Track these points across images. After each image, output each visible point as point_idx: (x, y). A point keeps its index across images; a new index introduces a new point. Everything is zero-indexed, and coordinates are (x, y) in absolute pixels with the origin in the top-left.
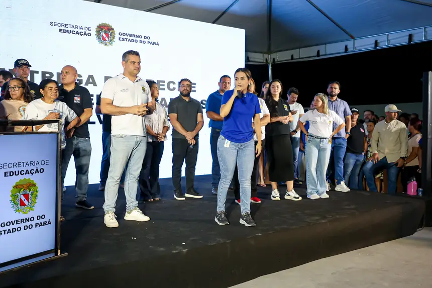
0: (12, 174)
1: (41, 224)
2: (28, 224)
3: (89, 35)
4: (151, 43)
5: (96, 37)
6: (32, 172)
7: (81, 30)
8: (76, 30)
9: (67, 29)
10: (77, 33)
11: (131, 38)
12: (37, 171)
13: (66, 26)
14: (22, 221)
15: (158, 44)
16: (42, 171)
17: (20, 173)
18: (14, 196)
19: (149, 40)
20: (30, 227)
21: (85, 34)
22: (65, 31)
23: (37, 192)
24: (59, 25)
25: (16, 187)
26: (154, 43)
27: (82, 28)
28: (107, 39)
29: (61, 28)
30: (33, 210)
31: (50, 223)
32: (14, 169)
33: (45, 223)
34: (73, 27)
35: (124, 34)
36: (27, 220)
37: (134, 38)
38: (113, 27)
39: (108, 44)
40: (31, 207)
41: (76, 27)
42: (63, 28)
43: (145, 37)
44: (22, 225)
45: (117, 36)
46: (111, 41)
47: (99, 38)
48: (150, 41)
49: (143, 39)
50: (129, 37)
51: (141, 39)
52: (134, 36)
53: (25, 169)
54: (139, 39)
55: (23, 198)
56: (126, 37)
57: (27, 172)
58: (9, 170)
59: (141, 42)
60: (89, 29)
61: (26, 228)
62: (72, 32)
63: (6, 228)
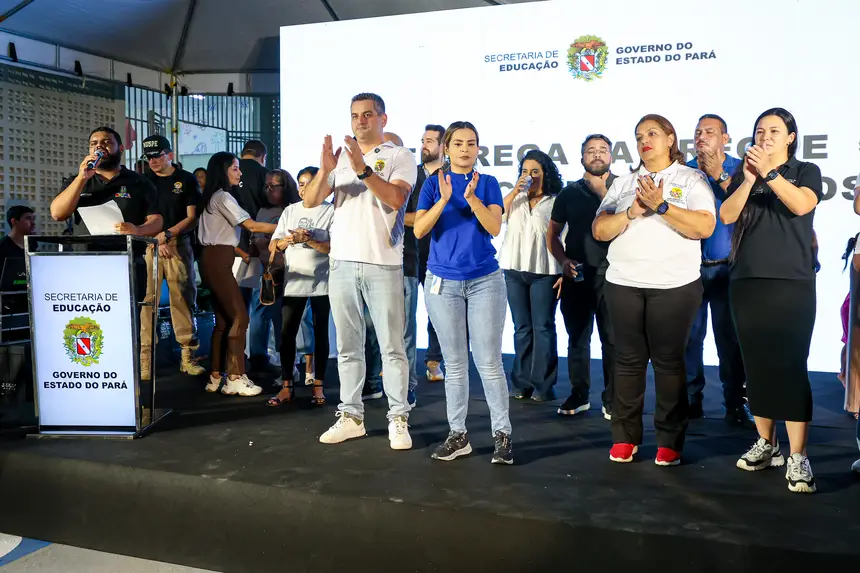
0: (63, 308)
1: (110, 386)
2: (91, 380)
3: (555, 65)
4: (695, 56)
5: (567, 67)
6: (92, 308)
7: (540, 60)
8: (529, 61)
9: (512, 63)
10: (532, 66)
11: (644, 55)
12: (99, 308)
13: (511, 57)
14: (82, 375)
15: (713, 55)
16: (107, 308)
17: (75, 308)
18: (69, 339)
19: (689, 51)
20: (95, 386)
21: (547, 65)
22: (509, 68)
23: (102, 337)
24: (500, 58)
25: (70, 326)
26: (704, 55)
27: (540, 55)
28: (590, 66)
29: (503, 63)
30: (98, 362)
31: (124, 386)
32: (66, 302)
33: (117, 385)
34: (524, 56)
35: (628, 50)
36: (90, 375)
37: (652, 54)
38: (603, 40)
39: (592, 76)
40: (95, 357)
41: (531, 55)
42: (506, 62)
43: (680, 46)
44: (83, 381)
45: (612, 56)
46: (599, 70)
47: (574, 68)
48: (692, 51)
49: (674, 52)
50: (639, 54)
51: (668, 53)
52: (651, 48)
53: (82, 303)
54: (662, 54)
55: (81, 344)
56: (633, 54)
57: (85, 308)
58: (59, 303)
59: (668, 58)
60: (554, 54)
61: (88, 385)
62: (522, 67)
63: (60, 380)
